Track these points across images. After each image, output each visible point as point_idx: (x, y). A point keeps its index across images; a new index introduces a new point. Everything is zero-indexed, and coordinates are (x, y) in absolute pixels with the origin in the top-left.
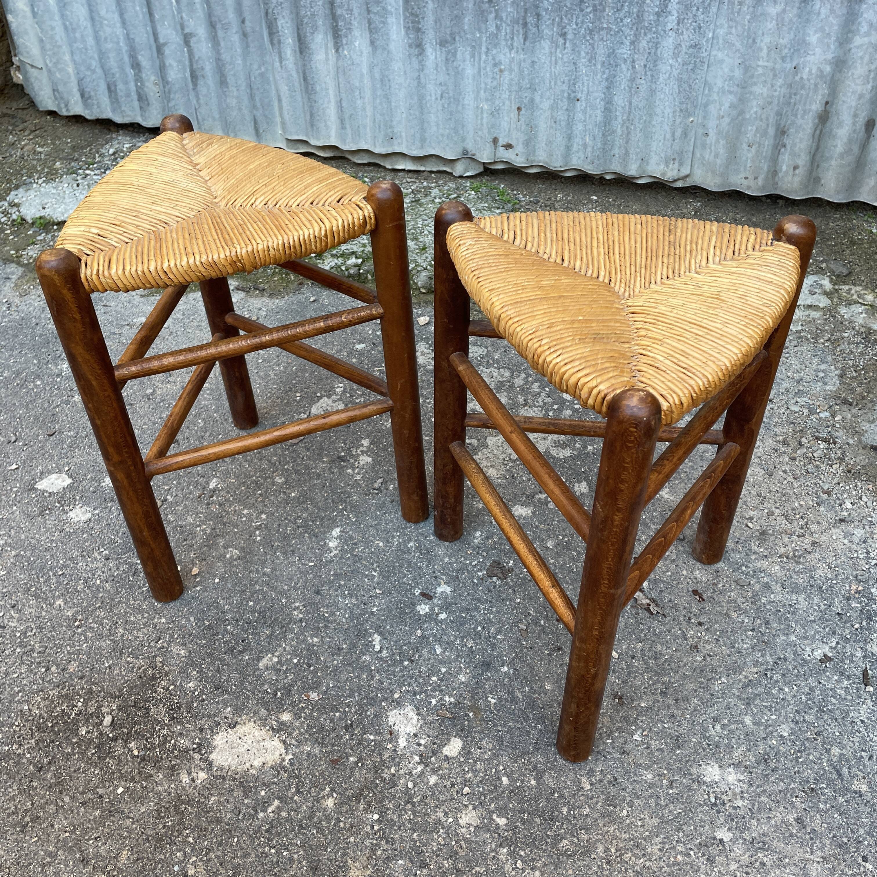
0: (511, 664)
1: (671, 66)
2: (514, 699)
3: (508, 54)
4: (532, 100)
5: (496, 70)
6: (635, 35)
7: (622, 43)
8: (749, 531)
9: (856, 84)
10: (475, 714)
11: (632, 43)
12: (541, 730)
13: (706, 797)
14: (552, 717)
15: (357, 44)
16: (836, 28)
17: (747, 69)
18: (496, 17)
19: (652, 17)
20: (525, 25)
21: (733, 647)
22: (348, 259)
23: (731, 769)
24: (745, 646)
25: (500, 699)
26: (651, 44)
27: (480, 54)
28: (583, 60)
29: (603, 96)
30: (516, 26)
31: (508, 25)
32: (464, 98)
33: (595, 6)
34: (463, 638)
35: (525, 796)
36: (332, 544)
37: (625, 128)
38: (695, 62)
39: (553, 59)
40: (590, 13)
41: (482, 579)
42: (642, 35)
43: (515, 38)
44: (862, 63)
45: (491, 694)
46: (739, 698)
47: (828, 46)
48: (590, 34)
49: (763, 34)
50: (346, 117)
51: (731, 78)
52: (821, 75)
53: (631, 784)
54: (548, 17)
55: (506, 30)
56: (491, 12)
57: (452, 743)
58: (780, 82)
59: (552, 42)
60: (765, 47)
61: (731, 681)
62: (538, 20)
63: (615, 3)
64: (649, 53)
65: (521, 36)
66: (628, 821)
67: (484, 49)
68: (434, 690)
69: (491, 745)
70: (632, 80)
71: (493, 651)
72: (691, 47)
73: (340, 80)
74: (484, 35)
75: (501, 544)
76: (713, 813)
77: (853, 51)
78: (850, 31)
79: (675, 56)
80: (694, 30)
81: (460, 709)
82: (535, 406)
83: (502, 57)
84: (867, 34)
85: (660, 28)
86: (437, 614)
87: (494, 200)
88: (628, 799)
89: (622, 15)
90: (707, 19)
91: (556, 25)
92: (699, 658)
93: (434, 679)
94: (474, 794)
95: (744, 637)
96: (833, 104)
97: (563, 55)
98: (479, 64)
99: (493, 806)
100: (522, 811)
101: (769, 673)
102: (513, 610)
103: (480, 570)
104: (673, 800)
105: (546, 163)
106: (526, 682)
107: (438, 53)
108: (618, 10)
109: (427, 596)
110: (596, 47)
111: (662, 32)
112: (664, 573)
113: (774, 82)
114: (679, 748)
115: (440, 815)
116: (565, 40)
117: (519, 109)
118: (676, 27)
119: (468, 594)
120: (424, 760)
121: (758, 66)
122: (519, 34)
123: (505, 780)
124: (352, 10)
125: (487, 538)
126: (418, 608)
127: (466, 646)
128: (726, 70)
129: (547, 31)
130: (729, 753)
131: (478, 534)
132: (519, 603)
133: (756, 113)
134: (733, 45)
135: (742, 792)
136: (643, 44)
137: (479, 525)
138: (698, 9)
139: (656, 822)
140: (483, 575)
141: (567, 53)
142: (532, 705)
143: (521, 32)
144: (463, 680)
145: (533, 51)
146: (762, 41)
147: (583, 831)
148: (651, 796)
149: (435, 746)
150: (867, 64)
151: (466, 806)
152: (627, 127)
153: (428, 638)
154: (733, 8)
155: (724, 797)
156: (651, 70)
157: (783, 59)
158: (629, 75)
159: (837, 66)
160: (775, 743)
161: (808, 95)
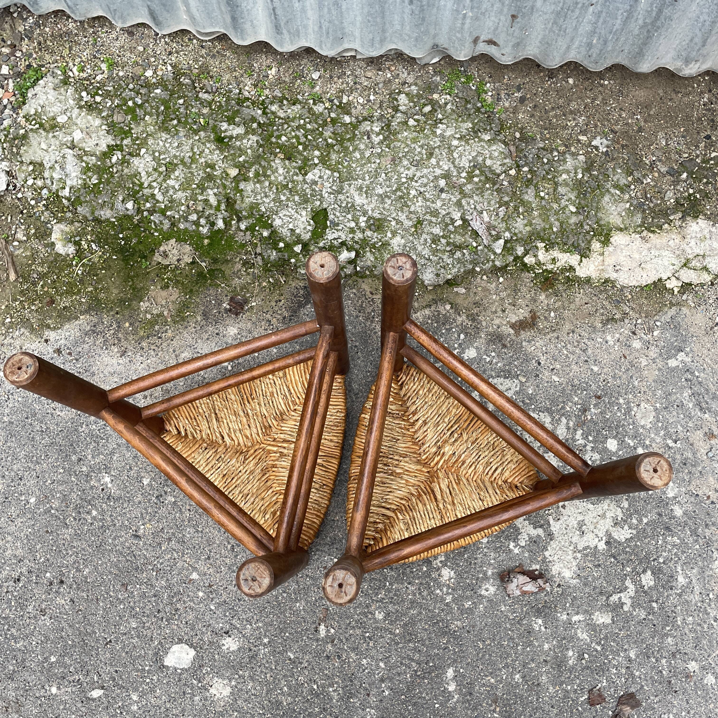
4: (533, 7)
22: (340, 253)
36: (452, 687)
50: (282, 24)
117: (513, 16)
152: (648, 31)
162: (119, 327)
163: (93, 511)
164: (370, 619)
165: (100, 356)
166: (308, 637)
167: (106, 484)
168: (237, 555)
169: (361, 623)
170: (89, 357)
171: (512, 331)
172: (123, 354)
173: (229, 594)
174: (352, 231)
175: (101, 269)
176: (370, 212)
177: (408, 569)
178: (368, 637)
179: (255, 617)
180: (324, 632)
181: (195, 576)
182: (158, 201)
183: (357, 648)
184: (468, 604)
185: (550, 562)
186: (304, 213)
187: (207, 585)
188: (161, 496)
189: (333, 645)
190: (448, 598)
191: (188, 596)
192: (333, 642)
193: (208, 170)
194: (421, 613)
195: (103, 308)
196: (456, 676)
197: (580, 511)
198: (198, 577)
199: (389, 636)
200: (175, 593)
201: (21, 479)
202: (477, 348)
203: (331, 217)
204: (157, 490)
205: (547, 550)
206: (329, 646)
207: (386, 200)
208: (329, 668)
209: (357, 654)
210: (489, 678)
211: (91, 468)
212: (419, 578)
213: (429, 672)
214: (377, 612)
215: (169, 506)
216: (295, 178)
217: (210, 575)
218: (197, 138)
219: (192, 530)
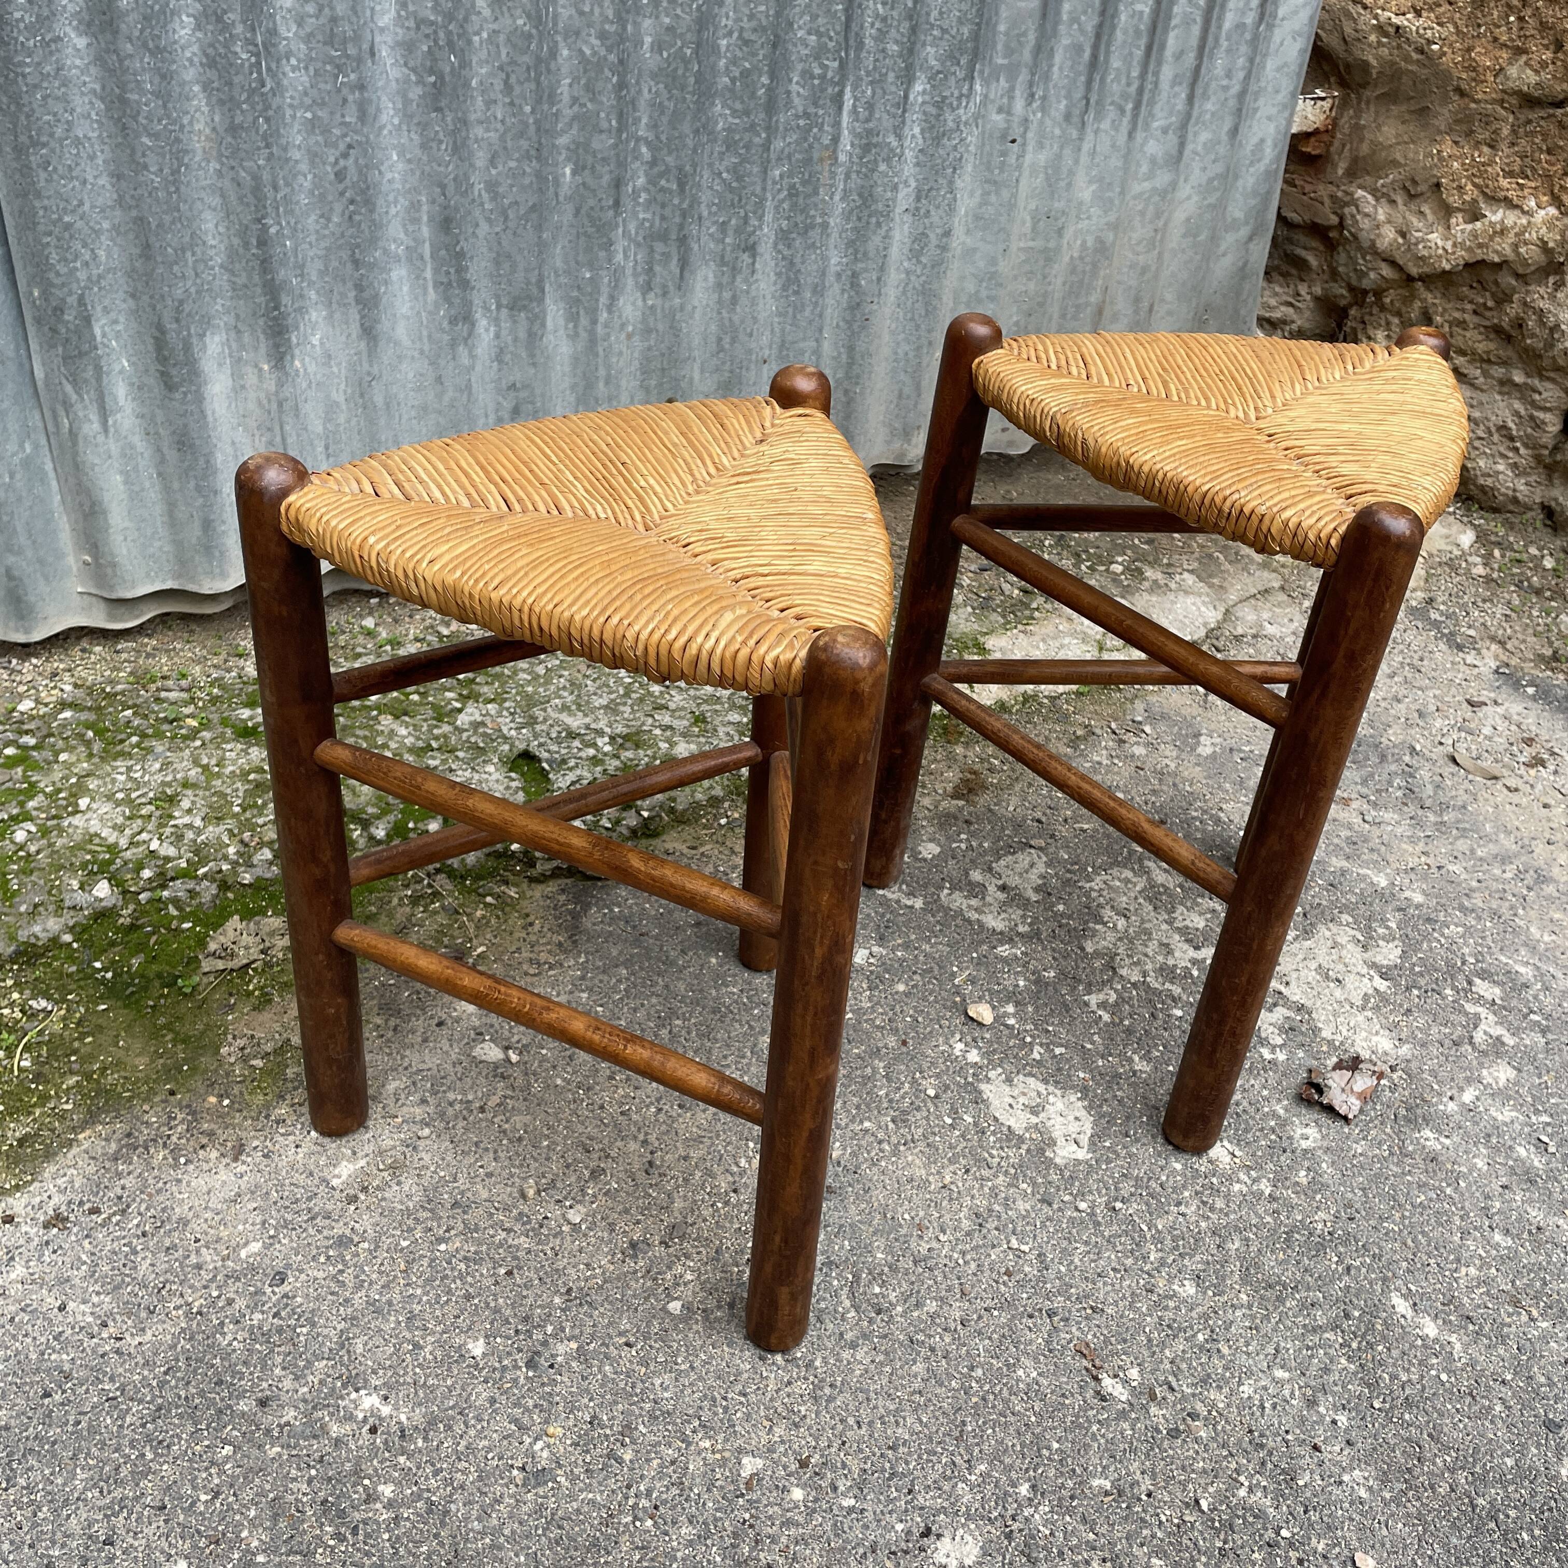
3: (640, 303)
4: (691, 381)
5: (623, 336)
15: (315, 340)
18: (624, 234)
20: (683, 240)
27: (593, 311)
30: (659, 247)
36: (1430, 1329)
39: (727, 295)
42: (872, 226)
47: (1111, 201)
56: (616, 226)
59: (723, 265)
60: (1031, 218)
64: (885, 256)
65: (674, 261)
70: (853, 308)
73: (287, 428)
77: (1131, 204)
83: (628, 310)
84: (1150, 176)
91: (730, 232)
97: (749, 285)
107: (506, 325)
110: (797, 260)
111: (897, 218)
113: (1047, 271)
116: (755, 257)
117: (671, 401)
118: (914, 206)
122: (671, 260)
124: (303, 266)
128: (981, 264)
133: (1017, 324)
143: (675, 255)
150: (1151, 222)
156: (886, 284)
162: (193, 1113)
163: (381, 1488)
164: (1177, 1308)
165: (179, 1181)
166: (1099, 1422)
167: (374, 1412)
168: (812, 1361)
169: (1169, 1326)
170: (150, 1195)
171: (961, 803)
172: (238, 1151)
173: (861, 1451)
174: (595, 761)
175: (81, 1038)
176: (607, 730)
177: (1153, 1184)
178: (1207, 1341)
179: (958, 1460)
180: (1119, 1387)
181: (750, 1466)
182: (167, 859)
183: (1209, 1376)
184: (1302, 1177)
185: (1342, 1043)
186: (491, 768)
187: (793, 1467)
188: (538, 1353)
189: (1159, 1404)
190: (1262, 1187)
191: (770, 1518)
192: (1153, 1397)
193: (252, 777)
194: (1247, 1239)
195: (130, 1099)
196: (1415, 1304)
197: (1301, 956)
198: (759, 1463)
199: (1239, 1313)
200: (735, 1535)
201: (109, 1542)
202: (931, 840)
203: (545, 755)
204: (520, 1350)
205: (1320, 1030)
206: (1153, 1410)
207: (622, 708)
208: (1197, 1453)
209: (1220, 1388)
210: (1464, 1270)
211: (305, 1401)
212: (1184, 1187)
213: (1368, 1330)
214: (1175, 1287)
215: (574, 1364)
216: (435, 731)
217: (782, 1442)
218: (198, 743)
219: (667, 1378)
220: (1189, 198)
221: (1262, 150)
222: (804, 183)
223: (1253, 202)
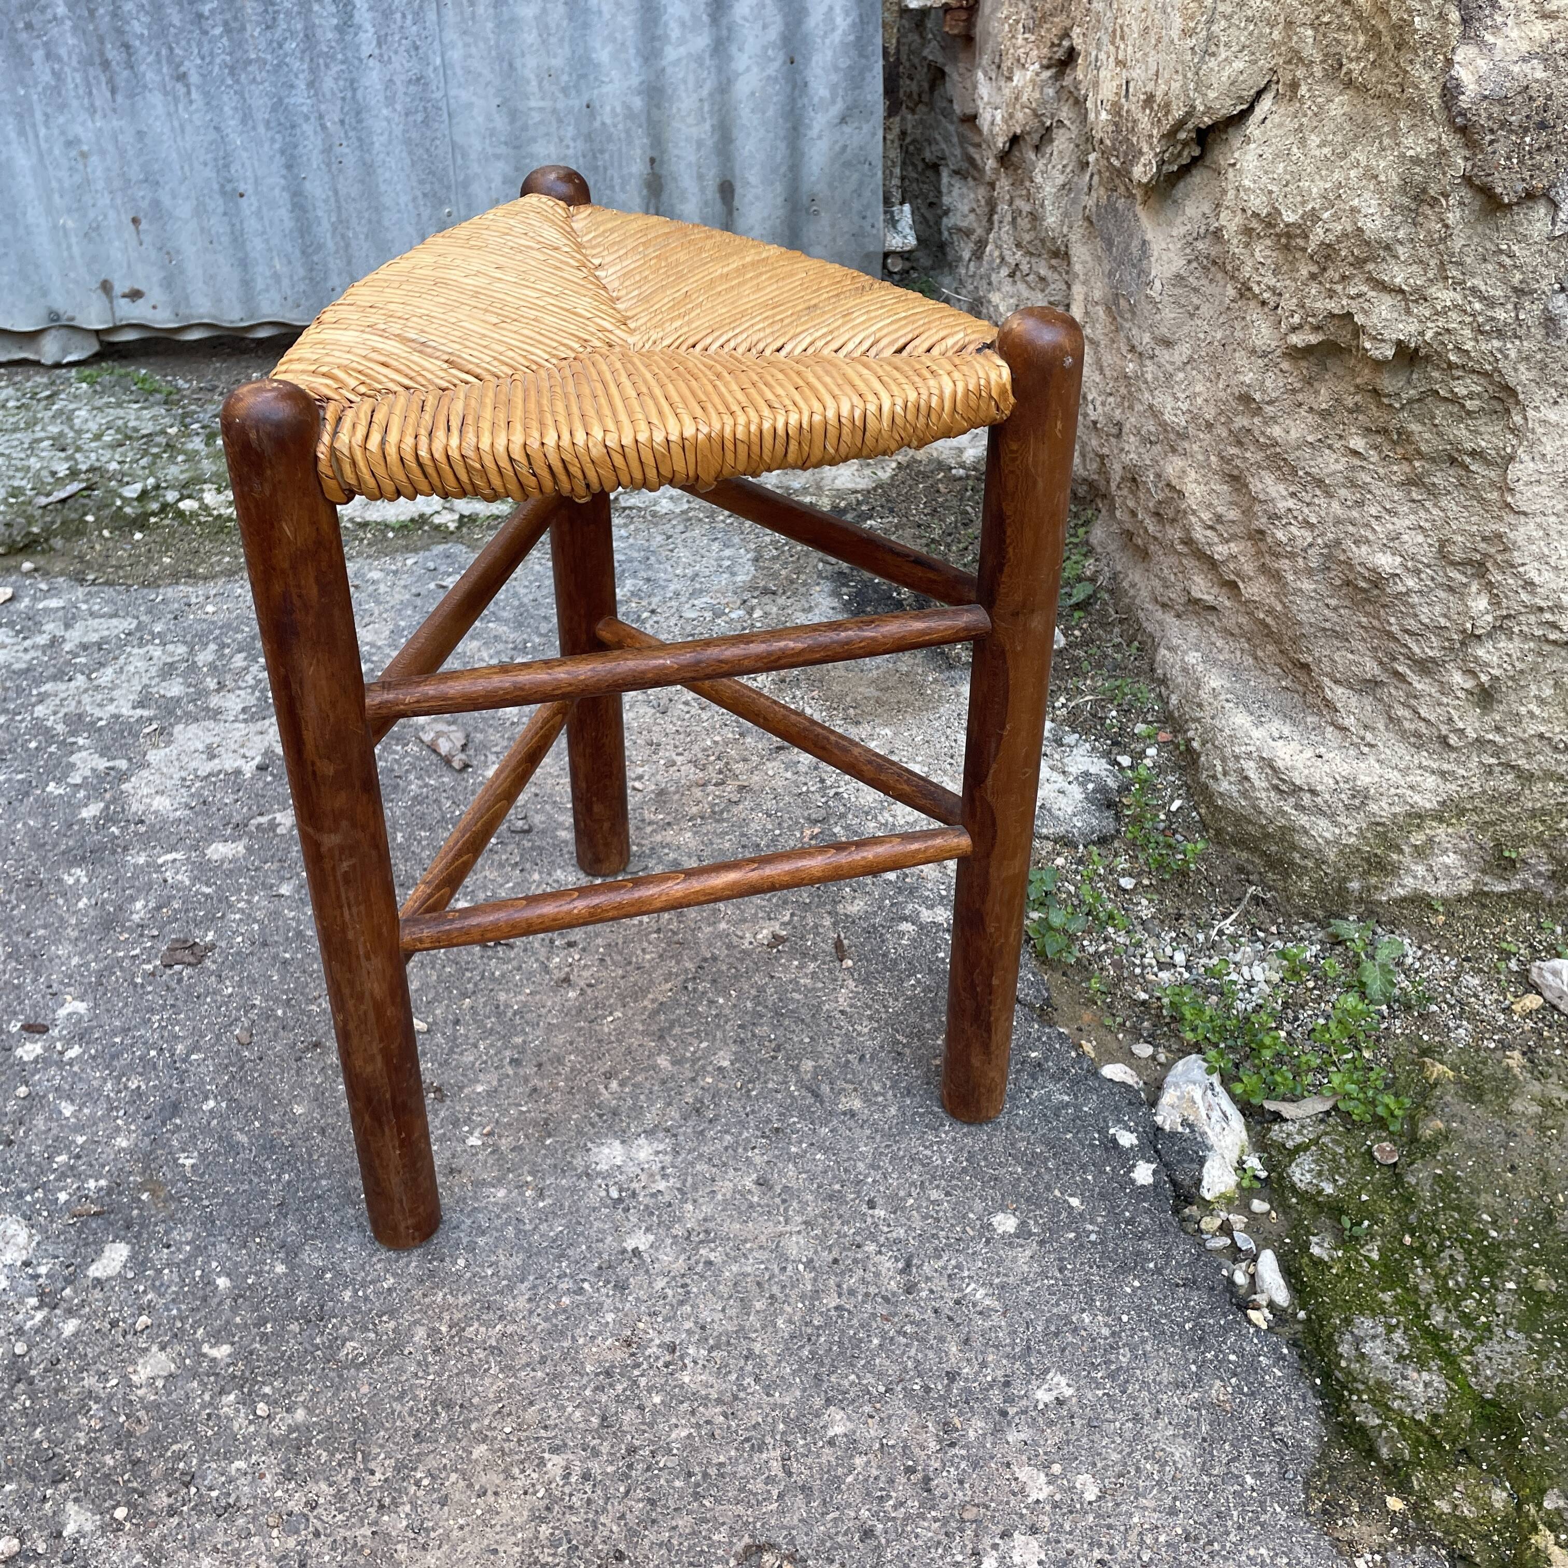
0: (223, 1092)
1: (388, 120)
2: (234, 1148)
3: (89, 123)
4: (156, 204)
5: (73, 153)
6: (311, 71)
7: (292, 86)
8: (639, 795)
9: (689, 126)
10: (153, 1193)
11: (311, 85)
12: (289, 1182)
13: (603, 1194)
14: (310, 1155)
16: (631, 32)
17: (513, 115)
18: (48, 56)
19: (330, 35)
20: (106, 64)
21: (630, 963)
23: (642, 1140)
24: (648, 957)
25: (203, 1156)
26: (341, 83)
27: (34, 126)
28: (232, 123)
29: (283, 182)
30: (92, 71)
31: (75, 70)
32: (25, 214)
33: (226, 23)
34: (119, 1078)
35: (266, 1296)
37: (338, 238)
38: (425, 108)
39: (176, 124)
40: (221, 36)
41: (153, 974)
42: (322, 67)
43: (94, 91)
44: (686, 90)
45: (184, 1151)
46: (645, 1033)
47: (628, 64)
48: (232, 74)
49: (523, 55)
51: (492, 133)
52: (630, 115)
53: (469, 1216)
54: (145, 49)
55: (73, 79)
56: (36, 47)
57: (107, 1253)
58: (570, 131)
59: (166, 94)
60: (532, 77)
61: (630, 1013)
62: (130, 55)
63: (260, 14)
64: (343, 99)
65: (104, 86)
66: (468, 1275)
67: (39, 116)
68: (62, 1176)
69: (189, 1235)
70: (328, 150)
71: (183, 1082)
72: (410, 81)
74: (32, 91)
75: (187, 911)
76: (619, 1214)
77: (669, 70)
78: (653, 38)
79: (390, 101)
80: (407, 51)
81: (120, 1194)
82: (240, 688)
83: (79, 130)
84: (682, 42)
85: (350, 55)
86: (61, 1053)
87: (126, 390)
88: (465, 1241)
89: (278, 34)
90: (424, 34)
91: (164, 62)
92: (572, 994)
93: (62, 1159)
94: (159, 1326)
95: (645, 944)
96: (662, 162)
97: (191, 114)
98: (38, 147)
99: (201, 1331)
100: (263, 1321)
101: (690, 986)
102: (219, 1008)
103: (149, 962)
104: (545, 1216)
105: (214, 317)
106: (255, 1114)
108: (268, 27)
109: (34, 1029)
110: (247, 96)
111: (356, 62)
112: (501, 885)
113: (562, 133)
114: (549, 1136)
115: (90, 1381)
116: (188, 86)
117: (135, 221)
118: (377, 51)
119: (126, 1005)
120: (48, 1300)
121: (530, 109)
122: (99, 83)
123: (222, 1282)
125: (159, 908)
126: (19, 1052)
127: (126, 1088)
128: (480, 119)
129: (150, 76)
130: (636, 1118)
131: (139, 905)
132: (231, 995)
134: (480, 75)
135: (663, 1168)
136: (328, 83)
137: (139, 890)
138: (404, 16)
139: (518, 1259)
140: (155, 967)
141: (197, 111)
142: (269, 1147)
143: (103, 79)
144: (124, 1144)
145: (133, 113)
146: (524, 65)
147: (385, 1318)
148: (507, 1223)
149: (72, 1269)
150: (695, 91)
151: (147, 1350)
152: (343, 236)
153: (44, 1096)
154: (462, 13)
155: (635, 1185)
156: (354, 129)
157: (565, 90)
158: (319, 142)
159: (651, 98)
160: (710, 1080)
161: (620, 149)
220: (748, 69)
221: (832, 20)
222: (235, 18)
223: (834, 78)
